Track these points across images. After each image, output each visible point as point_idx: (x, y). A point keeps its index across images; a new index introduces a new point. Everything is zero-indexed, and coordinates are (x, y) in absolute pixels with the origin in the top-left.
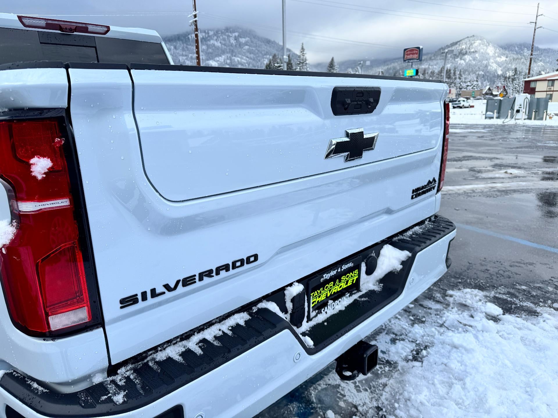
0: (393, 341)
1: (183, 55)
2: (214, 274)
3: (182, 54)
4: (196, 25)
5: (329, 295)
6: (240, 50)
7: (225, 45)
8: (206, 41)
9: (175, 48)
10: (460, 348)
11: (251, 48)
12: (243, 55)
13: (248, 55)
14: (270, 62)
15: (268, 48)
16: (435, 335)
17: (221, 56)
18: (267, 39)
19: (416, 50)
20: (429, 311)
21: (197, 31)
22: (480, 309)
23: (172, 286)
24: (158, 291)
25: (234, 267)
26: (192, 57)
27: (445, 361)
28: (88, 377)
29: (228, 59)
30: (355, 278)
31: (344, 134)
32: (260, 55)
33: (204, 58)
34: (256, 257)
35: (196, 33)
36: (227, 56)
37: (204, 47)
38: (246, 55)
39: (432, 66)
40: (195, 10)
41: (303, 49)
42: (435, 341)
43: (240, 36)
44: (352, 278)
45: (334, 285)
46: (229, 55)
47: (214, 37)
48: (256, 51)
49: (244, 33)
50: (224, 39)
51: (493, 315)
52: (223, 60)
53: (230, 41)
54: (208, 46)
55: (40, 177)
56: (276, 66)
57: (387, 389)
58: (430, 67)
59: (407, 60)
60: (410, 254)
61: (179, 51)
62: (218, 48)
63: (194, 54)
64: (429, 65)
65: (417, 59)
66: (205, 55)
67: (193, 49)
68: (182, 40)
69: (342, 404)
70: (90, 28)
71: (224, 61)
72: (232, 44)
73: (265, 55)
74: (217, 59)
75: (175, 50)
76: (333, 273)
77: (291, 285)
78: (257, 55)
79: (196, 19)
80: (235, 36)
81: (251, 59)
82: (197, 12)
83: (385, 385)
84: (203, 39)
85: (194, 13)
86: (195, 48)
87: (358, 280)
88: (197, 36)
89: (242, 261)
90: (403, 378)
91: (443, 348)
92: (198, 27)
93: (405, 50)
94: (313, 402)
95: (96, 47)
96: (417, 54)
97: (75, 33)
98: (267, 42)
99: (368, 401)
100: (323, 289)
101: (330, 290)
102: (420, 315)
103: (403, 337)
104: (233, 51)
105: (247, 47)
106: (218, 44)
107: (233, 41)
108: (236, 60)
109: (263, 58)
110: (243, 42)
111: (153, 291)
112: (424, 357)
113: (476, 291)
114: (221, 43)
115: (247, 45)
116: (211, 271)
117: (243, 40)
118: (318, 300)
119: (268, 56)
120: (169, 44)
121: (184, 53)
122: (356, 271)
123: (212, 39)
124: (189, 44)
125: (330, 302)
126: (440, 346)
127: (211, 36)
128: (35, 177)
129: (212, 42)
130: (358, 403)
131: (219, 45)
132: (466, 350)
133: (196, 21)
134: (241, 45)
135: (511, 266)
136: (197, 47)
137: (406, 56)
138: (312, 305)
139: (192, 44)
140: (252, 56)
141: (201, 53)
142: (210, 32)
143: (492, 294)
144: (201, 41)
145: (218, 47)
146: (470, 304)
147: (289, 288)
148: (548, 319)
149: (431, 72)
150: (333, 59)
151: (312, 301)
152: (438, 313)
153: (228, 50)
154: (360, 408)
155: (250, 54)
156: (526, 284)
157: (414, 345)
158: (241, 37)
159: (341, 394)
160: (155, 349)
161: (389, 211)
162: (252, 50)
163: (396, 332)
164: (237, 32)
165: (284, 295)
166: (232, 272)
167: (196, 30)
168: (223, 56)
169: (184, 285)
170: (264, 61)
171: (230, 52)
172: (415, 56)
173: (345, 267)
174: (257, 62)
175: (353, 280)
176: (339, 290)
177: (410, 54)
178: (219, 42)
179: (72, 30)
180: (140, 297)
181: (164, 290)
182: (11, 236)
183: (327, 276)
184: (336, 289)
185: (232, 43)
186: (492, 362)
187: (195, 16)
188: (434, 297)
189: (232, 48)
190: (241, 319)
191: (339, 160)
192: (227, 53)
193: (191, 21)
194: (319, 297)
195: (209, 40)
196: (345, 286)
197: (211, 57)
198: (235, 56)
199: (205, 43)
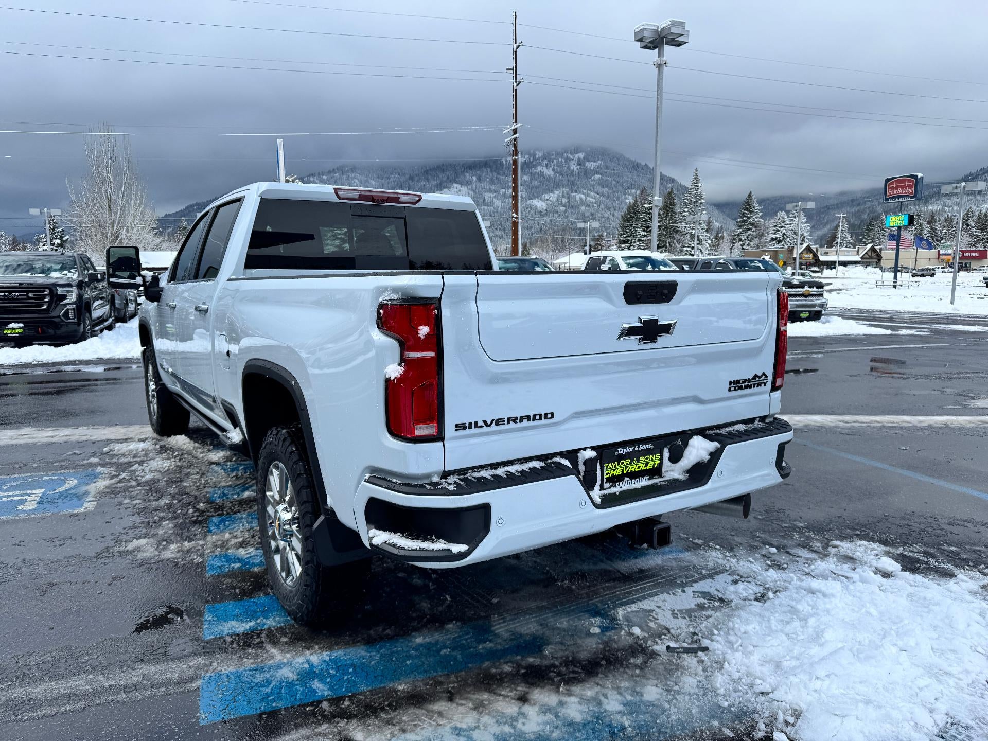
0: (735, 582)
1: (490, 191)
2: (518, 421)
3: (490, 188)
4: (516, 147)
5: (625, 472)
6: (585, 181)
7: (561, 174)
8: (528, 167)
9: (479, 179)
10: (817, 593)
11: (605, 178)
12: (590, 190)
13: (599, 188)
14: (636, 201)
15: (635, 177)
16: (793, 580)
17: (552, 192)
18: (633, 162)
19: (910, 181)
20: (797, 559)
21: (516, 156)
22: (870, 562)
23: (489, 423)
24: (479, 424)
25: (534, 419)
26: (504, 194)
27: (794, 603)
28: (429, 476)
29: (563, 196)
30: (657, 462)
31: (637, 320)
32: (620, 189)
33: (524, 196)
34: (552, 415)
35: (515, 157)
36: (563, 192)
37: (526, 178)
38: (595, 190)
39: (949, 207)
40: (516, 122)
41: (697, 179)
42: (790, 586)
43: (586, 159)
44: (652, 462)
45: (631, 463)
46: (566, 190)
47: (543, 160)
48: (614, 183)
49: (592, 154)
50: (560, 165)
51: (886, 571)
52: (555, 199)
53: (569, 168)
54: (532, 176)
55: (422, 337)
56: (646, 208)
57: (710, 620)
58: (947, 209)
59: (892, 198)
60: (719, 446)
61: (485, 185)
62: (548, 179)
63: (509, 188)
64: (944, 205)
65: (912, 197)
66: (526, 190)
67: (508, 182)
68: (490, 167)
69: (652, 624)
70: (402, 198)
71: (558, 200)
72: (572, 173)
73: (628, 188)
74: (546, 196)
75: (478, 183)
76: (630, 449)
77: (584, 449)
78: (614, 190)
79: (517, 135)
80: (579, 159)
81: (603, 195)
82: (519, 125)
83: (708, 617)
84: (525, 164)
85: (513, 127)
86: (510, 179)
87: (661, 464)
88: (515, 162)
89: (541, 415)
90: (734, 613)
91: (796, 593)
92: (519, 149)
93: (887, 180)
94: (619, 620)
95: (405, 219)
96: (910, 187)
97: (386, 204)
98: (634, 167)
99: (684, 626)
100: (619, 464)
101: (626, 468)
102: (783, 562)
103: (750, 579)
104: (573, 184)
105: (597, 176)
106: (549, 172)
107: (574, 167)
108: (578, 198)
109: (625, 194)
110: (592, 168)
111: (476, 423)
112: (769, 599)
113: (876, 545)
114: (553, 170)
115: (598, 173)
116: (516, 418)
117: (591, 165)
118: (612, 473)
119: (634, 191)
120: (469, 173)
121: (493, 188)
122: (658, 456)
123: (541, 165)
124: (502, 172)
125: (626, 479)
126: (794, 591)
127: (539, 159)
128: (420, 337)
129: (539, 168)
130: (671, 627)
131: (551, 173)
132: (825, 595)
133: (515, 139)
134: (587, 173)
135: (950, 524)
136: (515, 181)
137: (888, 192)
138: (605, 477)
139: (506, 172)
140: (605, 190)
141: (520, 187)
142: (537, 153)
143: (900, 550)
144: (522, 168)
145: (549, 176)
146: (859, 557)
147: (582, 451)
148: (963, 581)
149: (947, 219)
150: (750, 195)
151: (605, 473)
152: (809, 561)
153: (565, 182)
154: (672, 631)
155: (603, 187)
156: (959, 545)
157: (761, 588)
158: (588, 161)
159: (654, 617)
160: (473, 469)
161: (700, 401)
162: (607, 180)
163: (741, 574)
164: (581, 152)
165: (578, 457)
166: (532, 423)
167: (516, 153)
168: (556, 192)
169: (497, 424)
170: (626, 198)
171: (568, 185)
172: (908, 191)
173: (642, 447)
174: (614, 200)
175: (654, 464)
176: (637, 470)
177: (897, 188)
178: (551, 169)
179: (383, 201)
180: (467, 425)
181: (483, 425)
182: (401, 372)
183: (622, 451)
184: (633, 468)
185: (573, 170)
186: (853, 610)
187: (515, 131)
188: (811, 546)
189: (572, 179)
190: (538, 464)
191: (632, 342)
192: (563, 187)
193: (508, 140)
194: (614, 470)
195: (535, 166)
196: (643, 468)
197: (535, 194)
198: (576, 192)
199: (527, 170)
